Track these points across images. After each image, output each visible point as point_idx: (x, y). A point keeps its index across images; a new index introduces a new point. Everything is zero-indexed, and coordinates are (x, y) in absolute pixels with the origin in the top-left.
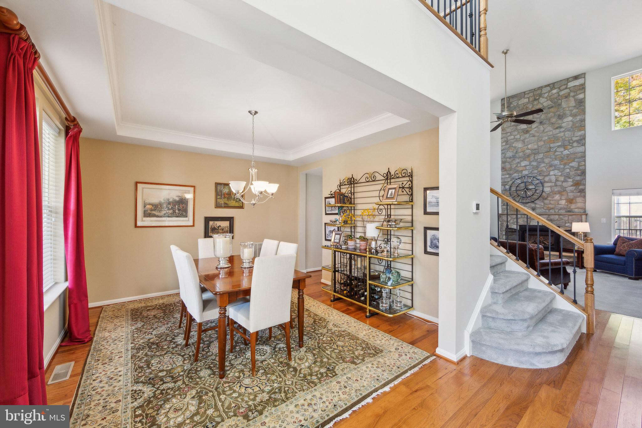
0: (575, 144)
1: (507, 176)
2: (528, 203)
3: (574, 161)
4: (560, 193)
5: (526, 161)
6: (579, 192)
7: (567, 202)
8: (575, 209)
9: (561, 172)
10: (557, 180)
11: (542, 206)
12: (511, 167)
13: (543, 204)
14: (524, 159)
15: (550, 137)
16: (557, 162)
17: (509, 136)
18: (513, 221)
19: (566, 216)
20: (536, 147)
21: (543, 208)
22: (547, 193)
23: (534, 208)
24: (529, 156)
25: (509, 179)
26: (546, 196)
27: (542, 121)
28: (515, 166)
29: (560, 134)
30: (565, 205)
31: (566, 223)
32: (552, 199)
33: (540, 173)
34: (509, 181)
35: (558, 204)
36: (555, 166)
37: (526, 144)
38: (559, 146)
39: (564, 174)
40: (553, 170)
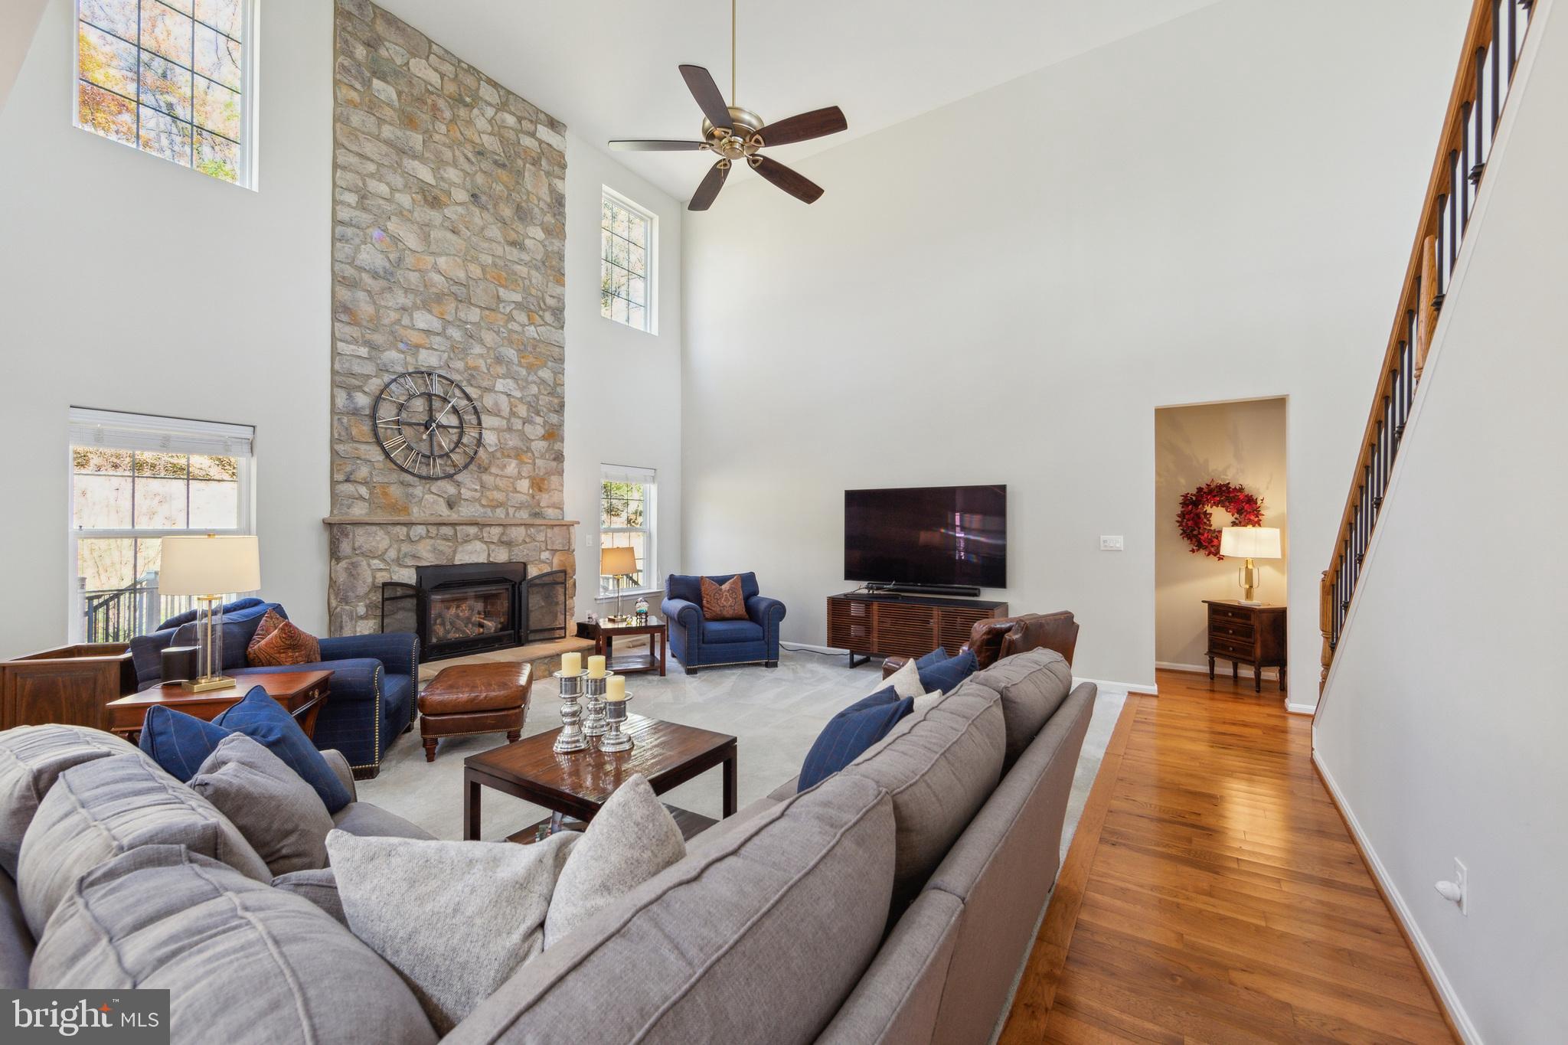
0: (548, 317)
1: (363, 351)
2: (437, 479)
3: (545, 365)
4: (518, 454)
5: (430, 312)
6: (554, 459)
7: (532, 486)
8: (548, 507)
9: (522, 389)
10: (513, 414)
11: (477, 495)
12: (378, 317)
13: (478, 487)
14: (426, 306)
15: (497, 260)
16: (511, 353)
17: (372, 175)
18: (399, 551)
19: (542, 528)
20: (461, 275)
21: (479, 500)
22: (491, 450)
23: (453, 499)
24: (439, 298)
25: (369, 369)
26: (486, 461)
27: (477, 191)
28: (393, 316)
29: (519, 267)
30: (528, 494)
31: (541, 551)
32: (500, 473)
33: (473, 376)
34: (369, 377)
35: (515, 491)
36: (509, 363)
37: (433, 248)
38: (519, 306)
39: (528, 399)
40: (504, 377)
